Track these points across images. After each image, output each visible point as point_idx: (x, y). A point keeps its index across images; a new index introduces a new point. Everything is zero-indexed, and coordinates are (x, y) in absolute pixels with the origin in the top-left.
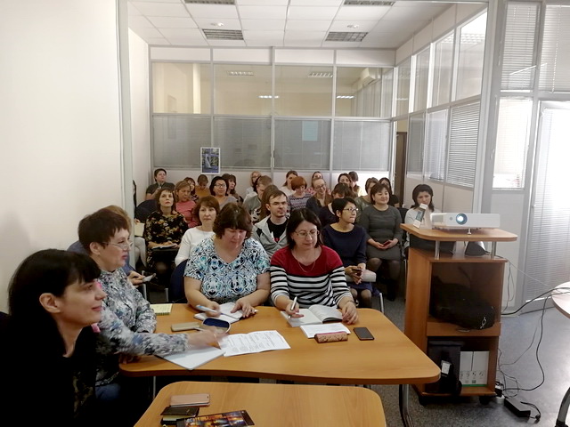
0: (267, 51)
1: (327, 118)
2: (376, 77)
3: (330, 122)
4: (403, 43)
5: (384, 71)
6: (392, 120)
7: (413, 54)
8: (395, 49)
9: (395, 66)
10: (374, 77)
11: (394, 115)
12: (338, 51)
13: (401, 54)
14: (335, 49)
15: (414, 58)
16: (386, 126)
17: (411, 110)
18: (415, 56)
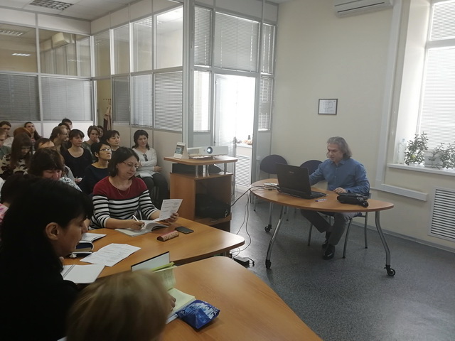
1: (34, 74)
2: (71, 41)
3: (37, 78)
4: (98, 17)
5: (78, 37)
6: (92, 79)
7: (111, 28)
8: (90, 21)
9: (91, 35)
10: (68, 41)
11: (93, 75)
12: (39, 15)
13: (96, 26)
14: (36, 13)
15: (112, 31)
16: (87, 84)
17: (113, 72)
18: (112, 30)
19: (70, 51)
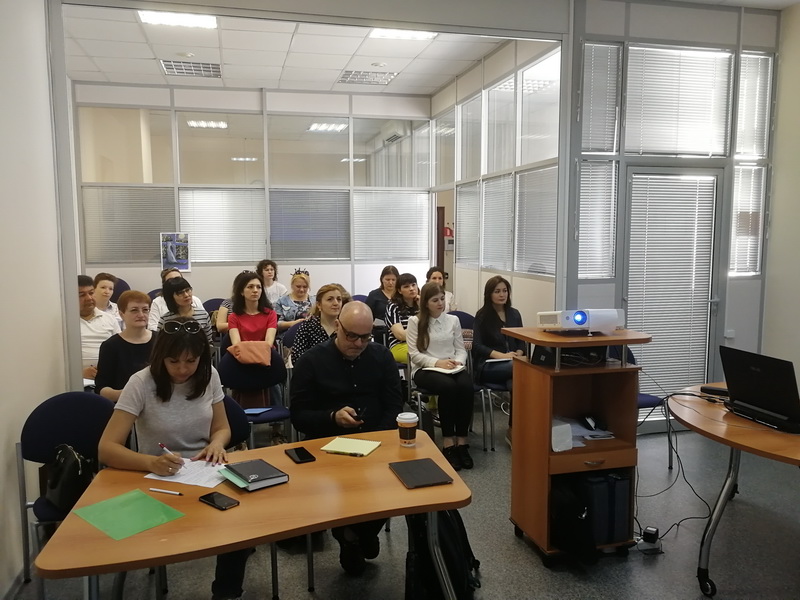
0: (256, 94)
1: (346, 188)
2: (405, 132)
3: (348, 194)
4: (443, 88)
6: (430, 191)
7: (457, 104)
9: (431, 118)
10: (402, 132)
11: (433, 184)
12: (354, 97)
14: (350, 94)
15: (458, 109)
16: (424, 199)
17: (458, 178)
18: (460, 107)
19: (406, 148)
